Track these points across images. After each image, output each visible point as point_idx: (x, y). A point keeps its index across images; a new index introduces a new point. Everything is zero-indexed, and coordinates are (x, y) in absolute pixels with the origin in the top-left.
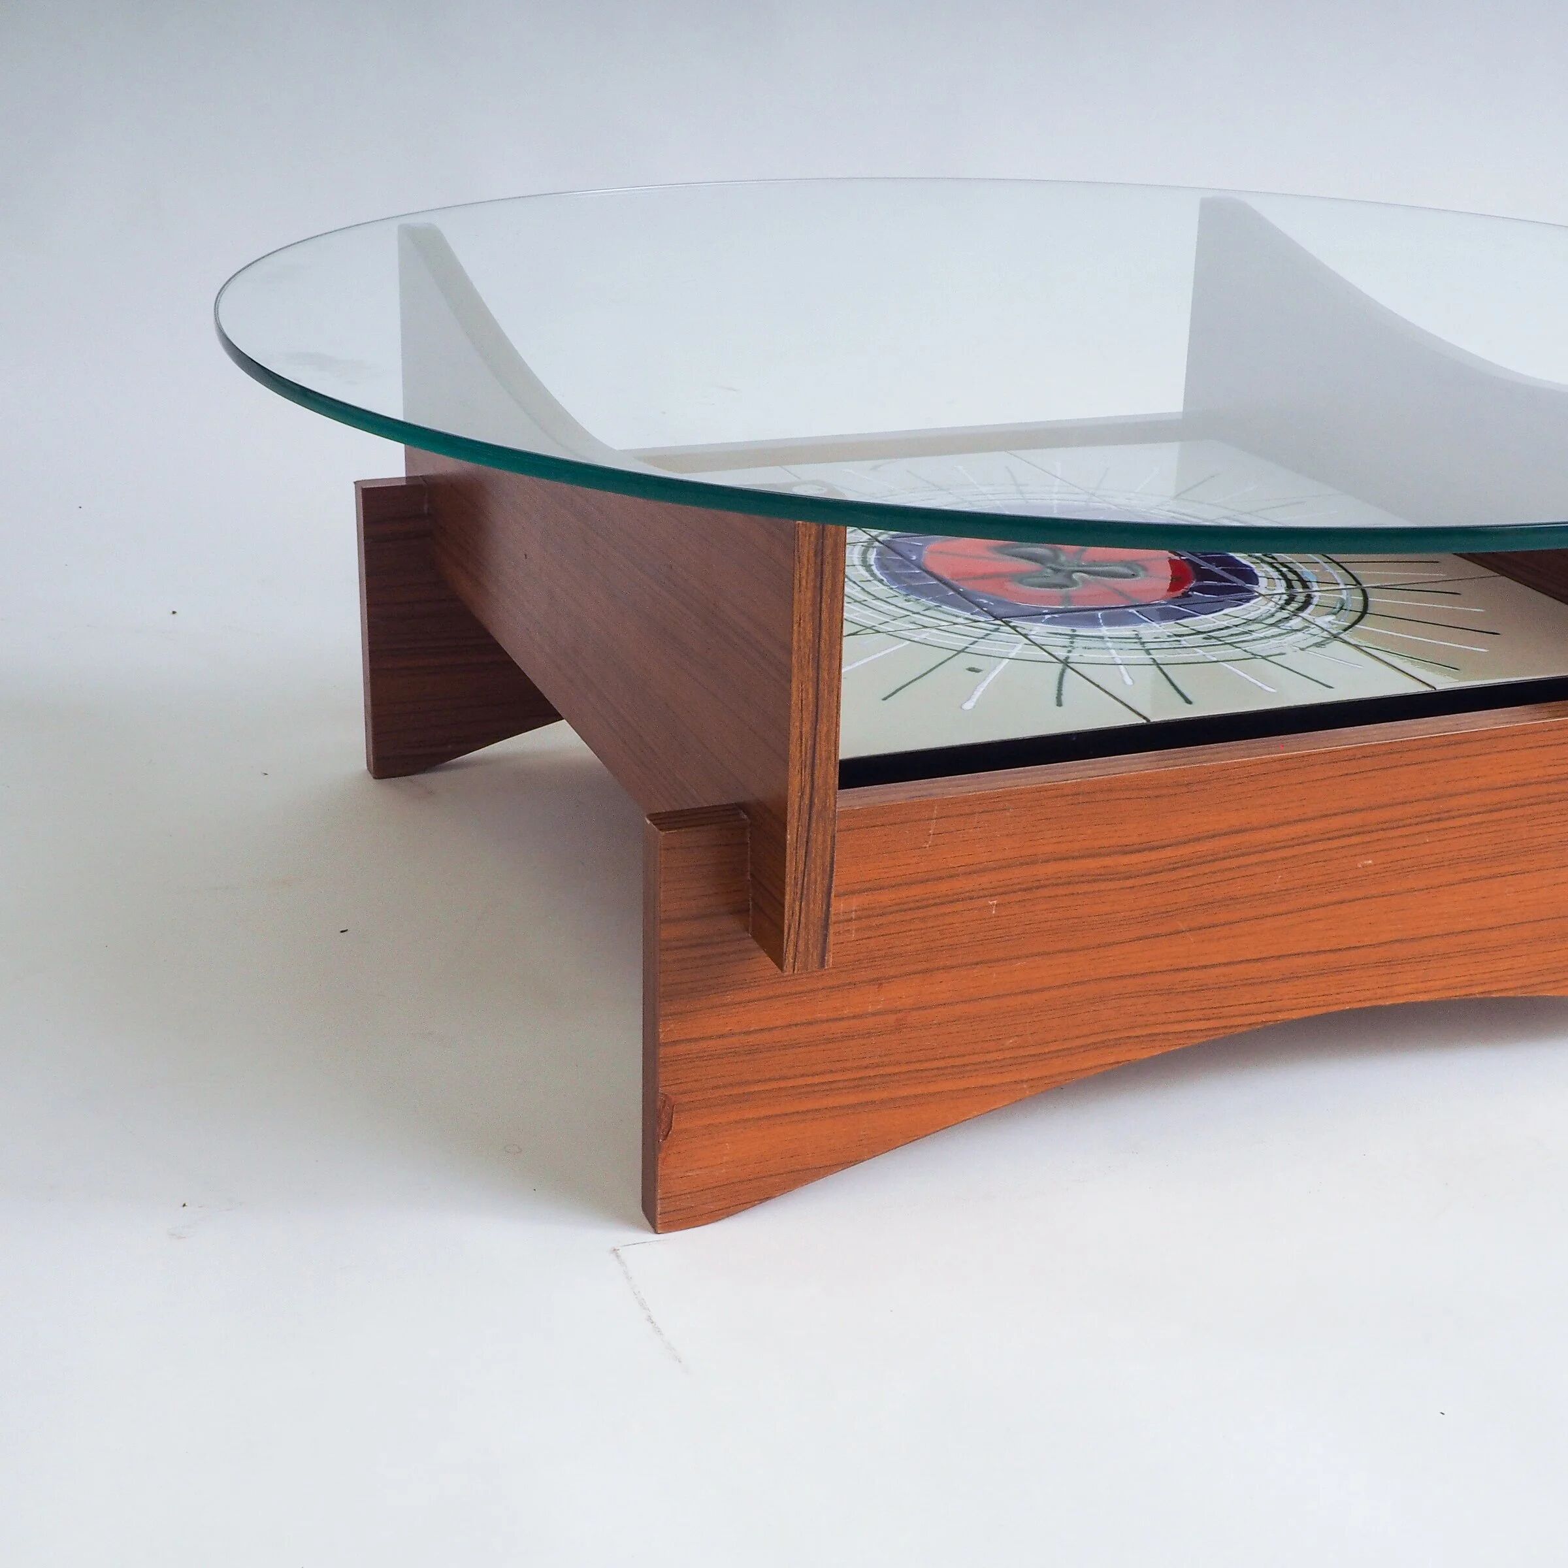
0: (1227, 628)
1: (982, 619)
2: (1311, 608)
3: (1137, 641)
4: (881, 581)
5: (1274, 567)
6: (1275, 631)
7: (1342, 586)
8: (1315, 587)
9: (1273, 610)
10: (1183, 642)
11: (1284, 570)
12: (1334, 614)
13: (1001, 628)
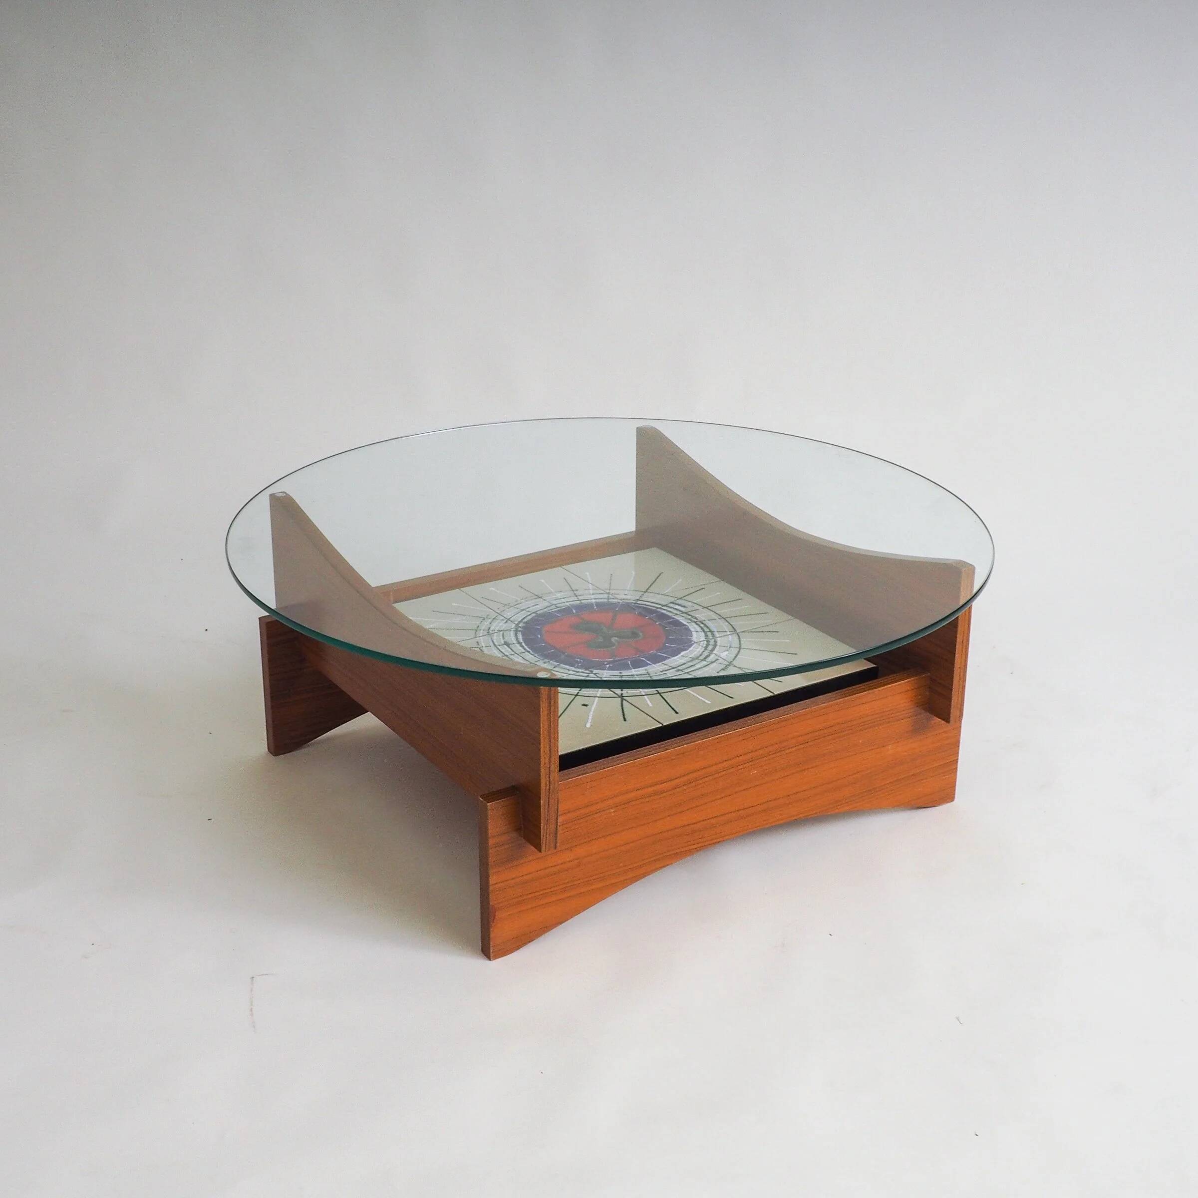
0: (684, 664)
1: (580, 670)
2: (717, 647)
3: (648, 676)
4: (529, 652)
5: (697, 624)
6: (704, 663)
7: (728, 633)
8: (717, 635)
9: (702, 651)
10: (668, 674)
11: (702, 625)
12: (728, 650)
13: (590, 675)
